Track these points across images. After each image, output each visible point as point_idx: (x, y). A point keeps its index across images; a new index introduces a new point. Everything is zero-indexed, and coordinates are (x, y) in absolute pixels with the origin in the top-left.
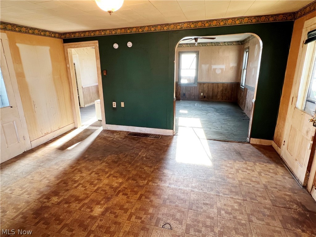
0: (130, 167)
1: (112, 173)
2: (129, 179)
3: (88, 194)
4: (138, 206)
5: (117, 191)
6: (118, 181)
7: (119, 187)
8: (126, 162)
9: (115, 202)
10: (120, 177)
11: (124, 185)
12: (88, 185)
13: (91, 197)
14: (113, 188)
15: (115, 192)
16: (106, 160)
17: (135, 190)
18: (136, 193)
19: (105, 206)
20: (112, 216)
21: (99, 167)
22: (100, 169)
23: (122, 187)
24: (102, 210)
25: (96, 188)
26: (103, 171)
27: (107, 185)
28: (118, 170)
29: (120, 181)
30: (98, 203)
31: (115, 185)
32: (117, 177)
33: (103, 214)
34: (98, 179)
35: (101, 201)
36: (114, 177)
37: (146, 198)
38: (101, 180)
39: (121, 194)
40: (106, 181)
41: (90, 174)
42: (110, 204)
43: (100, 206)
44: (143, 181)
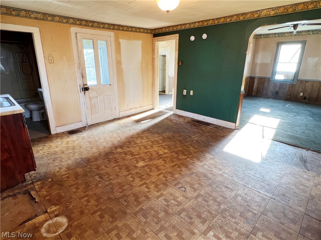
0: (179, 144)
1: (163, 145)
2: (173, 152)
3: (140, 153)
4: (169, 170)
5: (160, 157)
6: (164, 151)
7: (162, 155)
8: (177, 140)
9: (155, 163)
10: (167, 149)
11: (167, 155)
12: (142, 148)
13: (141, 155)
14: (158, 154)
15: (158, 157)
16: (163, 135)
17: (174, 160)
18: (173, 162)
19: (147, 163)
20: (148, 170)
21: (155, 139)
22: (156, 140)
23: (165, 155)
24: (144, 164)
25: (147, 151)
26: (157, 142)
27: (155, 151)
28: (169, 144)
29: (166, 152)
30: (144, 160)
31: (161, 152)
32: (165, 148)
33: (143, 167)
34: (151, 146)
35: (146, 159)
36: (163, 148)
37: (178, 167)
38: (153, 147)
39: (162, 159)
40: (156, 149)
41: (148, 142)
42: (151, 163)
43: (143, 162)
44: (183, 157)
